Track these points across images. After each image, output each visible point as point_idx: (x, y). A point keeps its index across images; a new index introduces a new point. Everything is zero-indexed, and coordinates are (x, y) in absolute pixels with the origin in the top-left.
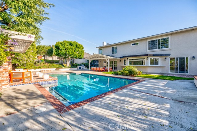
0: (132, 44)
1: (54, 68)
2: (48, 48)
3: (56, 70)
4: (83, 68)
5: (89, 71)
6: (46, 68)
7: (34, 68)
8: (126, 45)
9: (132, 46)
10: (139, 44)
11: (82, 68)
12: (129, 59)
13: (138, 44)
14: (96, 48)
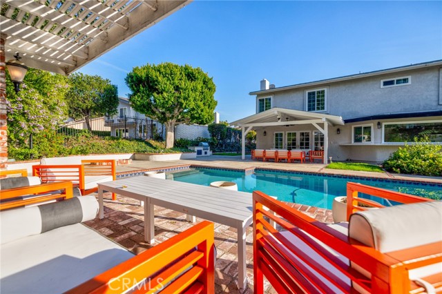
0: (382, 81)
1: (126, 152)
2: (104, 86)
4: (206, 153)
6: (103, 153)
8: (360, 86)
10: (410, 82)
11: (203, 152)
14: (251, 94)
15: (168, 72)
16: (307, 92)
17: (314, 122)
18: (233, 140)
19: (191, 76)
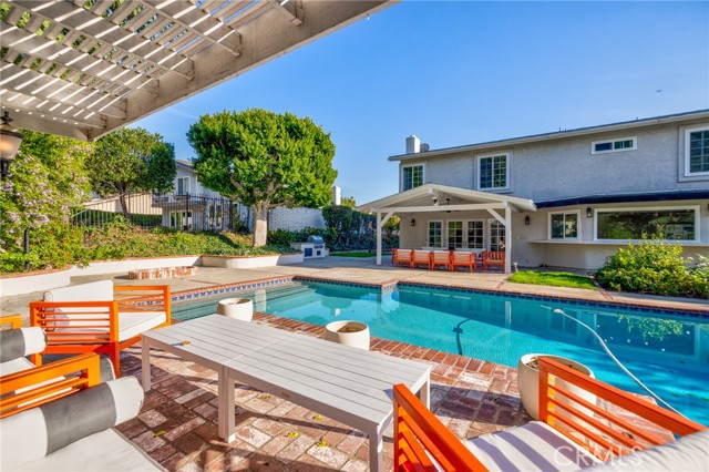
0: (593, 144)
1: (188, 254)
2: (152, 146)
3: (200, 264)
4: (319, 253)
5: (373, 265)
6: (148, 256)
7: (76, 258)
8: (561, 151)
9: (593, 152)
10: (635, 147)
11: (315, 251)
12: (596, 211)
13: (628, 144)
14: (391, 159)
15: (257, 123)
16: (479, 158)
17: (489, 208)
18: (362, 230)
19: (294, 132)
